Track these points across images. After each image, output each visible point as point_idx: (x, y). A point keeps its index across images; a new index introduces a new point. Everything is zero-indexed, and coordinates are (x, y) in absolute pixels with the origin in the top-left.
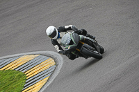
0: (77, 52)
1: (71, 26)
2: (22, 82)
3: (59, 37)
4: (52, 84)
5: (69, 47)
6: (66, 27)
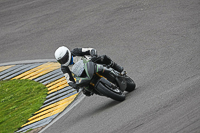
1: (90, 49)
2: (41, 97)
3: (72, 63)
5: (80, 80)
6: (84, 50)
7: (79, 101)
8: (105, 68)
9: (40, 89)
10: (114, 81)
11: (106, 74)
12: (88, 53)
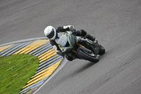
0: (73, 54)
1: (69, 26)
2: (35, 65)
3: (57, 37)
4: (64, 67)
5: (65, 49)
7: (62, 66)
8: (82, 39)
9: (33, 60)
10: (90, 48)
11: (84, 43)
12: (68, 29)
